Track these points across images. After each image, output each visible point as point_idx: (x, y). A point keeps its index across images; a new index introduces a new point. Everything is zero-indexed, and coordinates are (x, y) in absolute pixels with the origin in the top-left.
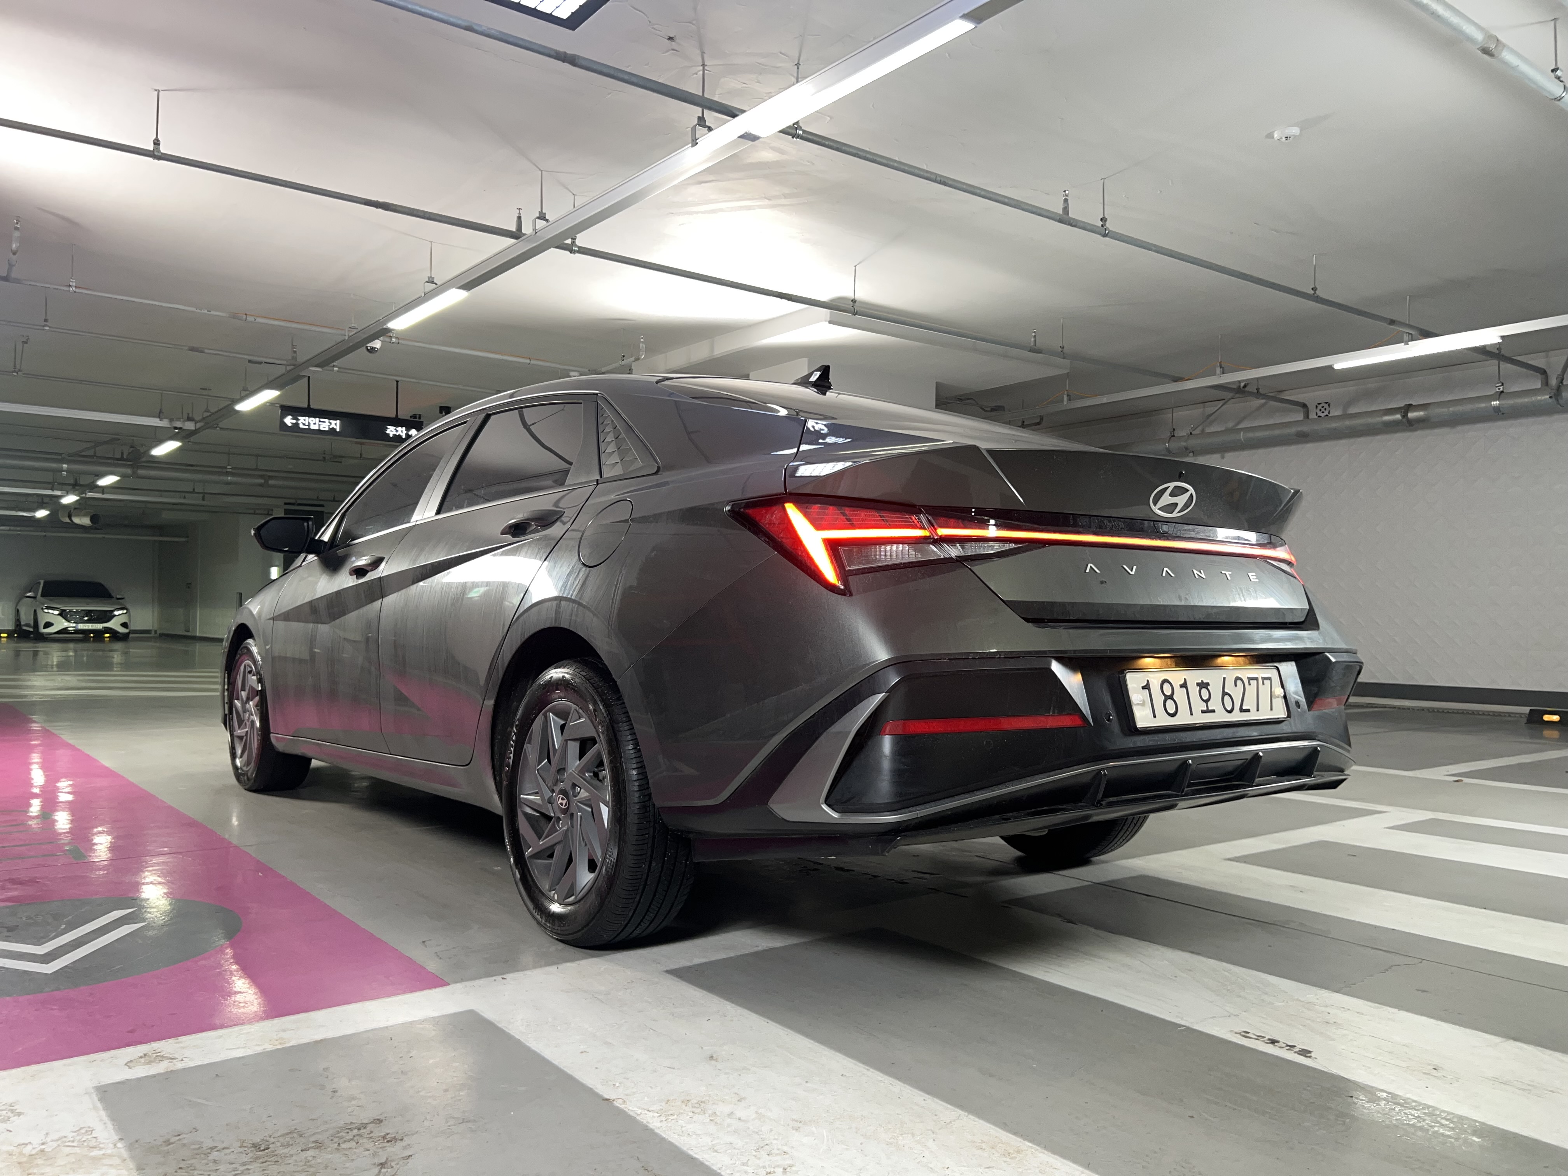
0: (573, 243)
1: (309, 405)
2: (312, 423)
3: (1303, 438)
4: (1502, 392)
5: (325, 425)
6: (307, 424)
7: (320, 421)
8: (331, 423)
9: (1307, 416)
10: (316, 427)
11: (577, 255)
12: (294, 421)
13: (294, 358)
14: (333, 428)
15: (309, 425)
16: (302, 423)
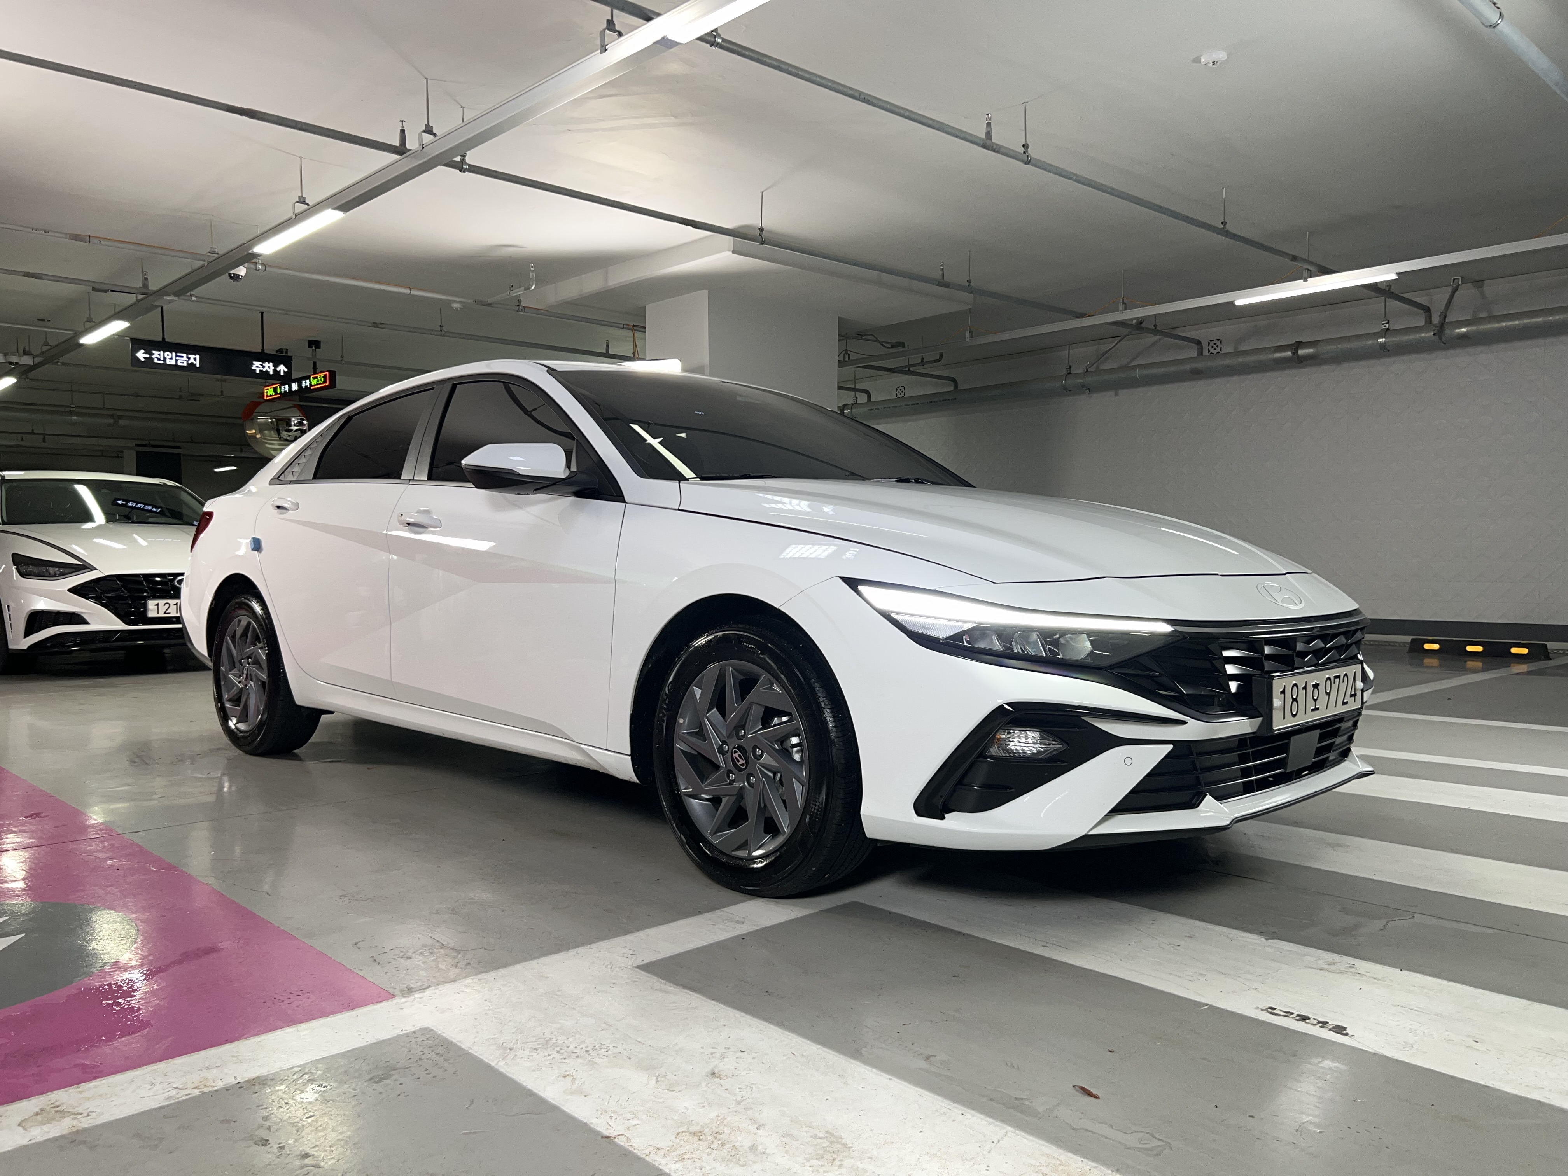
0: (463, 161)
1: (163, 338)
2: (168, 358)
3: (1197, 374)
4: (1388, 329)
5: (183, 360)
6: (162, 359)
7: (177, 356)
8: (189, 358)
9: (1201, 353)
10: (173, 363)
11: (467, 173)
12: (148, 356)
13: (145, 286)
14: (192, 363)
15: (165, 358)
16: (157, 357)
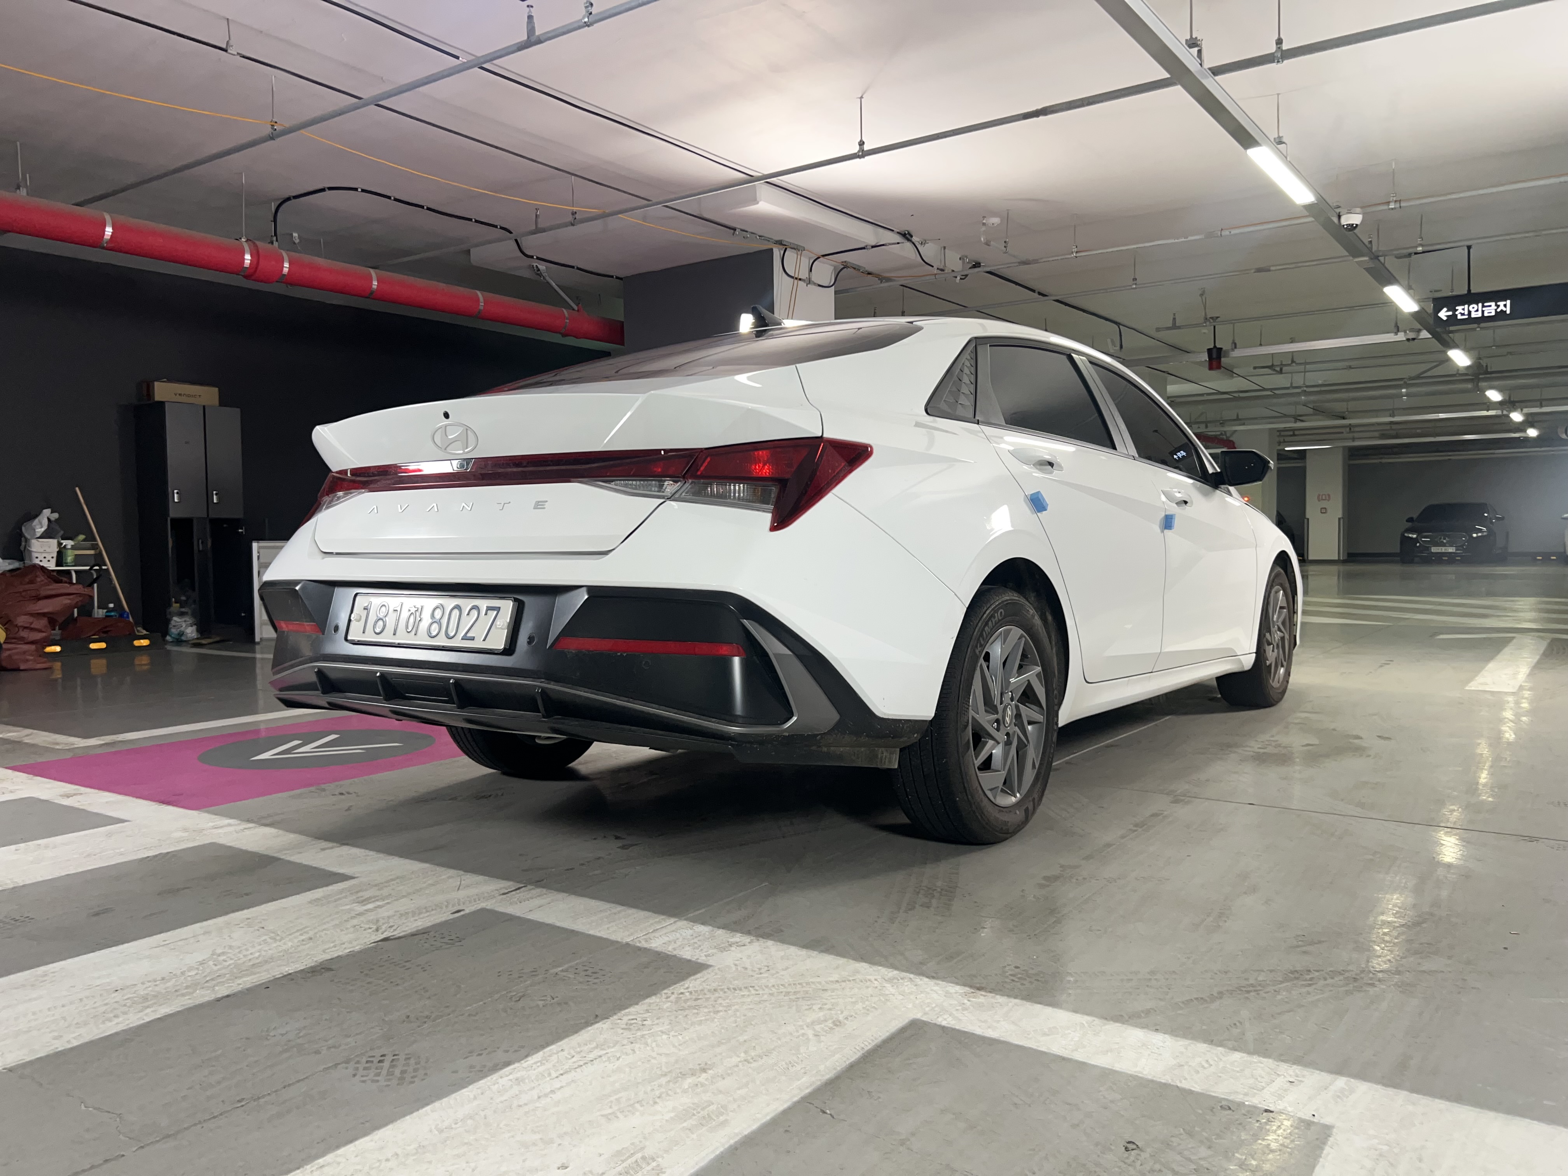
1: (1469, 290)
2: (1473, 310)
5: (1490, 310)
6: (1466, 313)
7: (1483, 306)
8: (1498, 306)
10: (1479, 314)
12: (1450, 313)
13: (1372, 249)
14: (1502, 310)
15: (1470, 312)
16: (1461, 313)
